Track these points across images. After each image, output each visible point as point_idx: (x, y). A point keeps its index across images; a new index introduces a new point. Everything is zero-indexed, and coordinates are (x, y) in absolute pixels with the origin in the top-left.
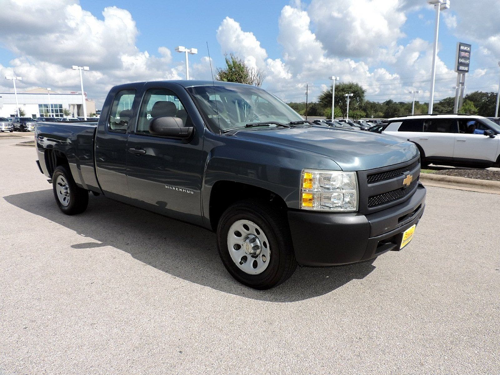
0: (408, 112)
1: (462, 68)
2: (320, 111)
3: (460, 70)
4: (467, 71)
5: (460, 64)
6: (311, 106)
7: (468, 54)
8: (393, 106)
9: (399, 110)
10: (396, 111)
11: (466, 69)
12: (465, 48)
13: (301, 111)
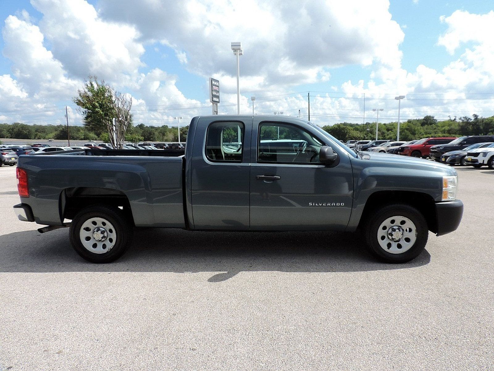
0: (162, 136)
1: (215, 99)
2: (72, 134)
3: (214, 101)
4: (219, 102)
5: (213, 96)
6: (61, 129)
7: (218, 88)
8: (148, 130)
9: (154, 134)
10: (151, 135)
11: (217, 100)
12: (216, 83)
13: (49, 134)
